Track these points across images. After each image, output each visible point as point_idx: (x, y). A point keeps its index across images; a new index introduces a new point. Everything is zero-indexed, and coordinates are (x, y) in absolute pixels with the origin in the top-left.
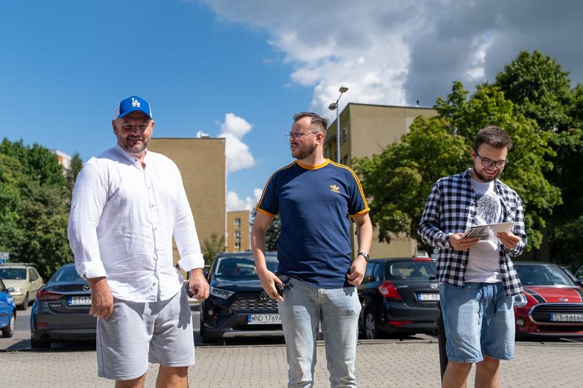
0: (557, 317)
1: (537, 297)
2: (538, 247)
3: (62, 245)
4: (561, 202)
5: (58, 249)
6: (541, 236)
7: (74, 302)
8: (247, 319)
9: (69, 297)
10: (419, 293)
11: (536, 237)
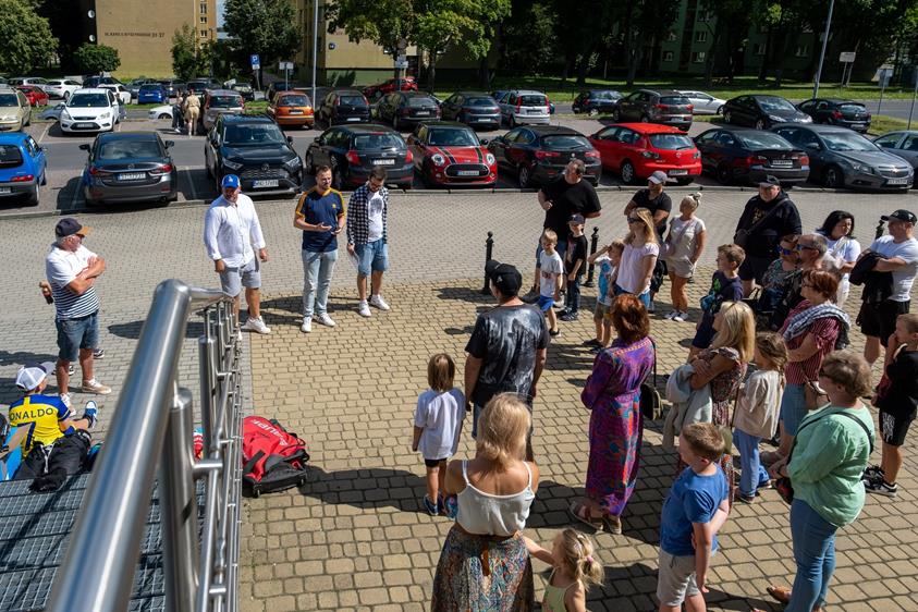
0: (462, 173)
1: (451, 158)
2: (485, 55)
3: (15, 33)
4: (510, 15)
5: (11, 38)
6: (489, 43)
7: (121, 178)
8: (252, 184)
9: (118, 174)
10: (373, 160)
11: (485, 45)
